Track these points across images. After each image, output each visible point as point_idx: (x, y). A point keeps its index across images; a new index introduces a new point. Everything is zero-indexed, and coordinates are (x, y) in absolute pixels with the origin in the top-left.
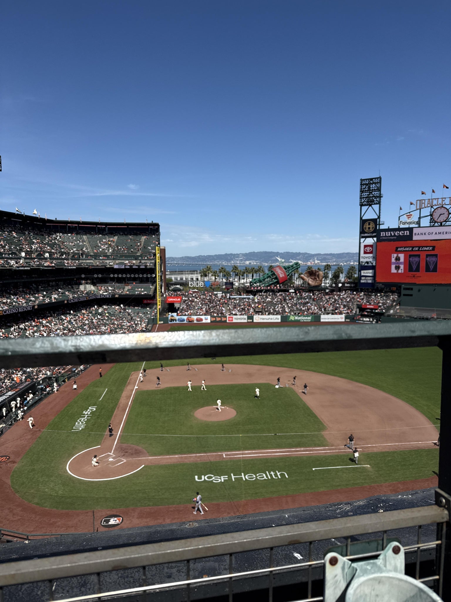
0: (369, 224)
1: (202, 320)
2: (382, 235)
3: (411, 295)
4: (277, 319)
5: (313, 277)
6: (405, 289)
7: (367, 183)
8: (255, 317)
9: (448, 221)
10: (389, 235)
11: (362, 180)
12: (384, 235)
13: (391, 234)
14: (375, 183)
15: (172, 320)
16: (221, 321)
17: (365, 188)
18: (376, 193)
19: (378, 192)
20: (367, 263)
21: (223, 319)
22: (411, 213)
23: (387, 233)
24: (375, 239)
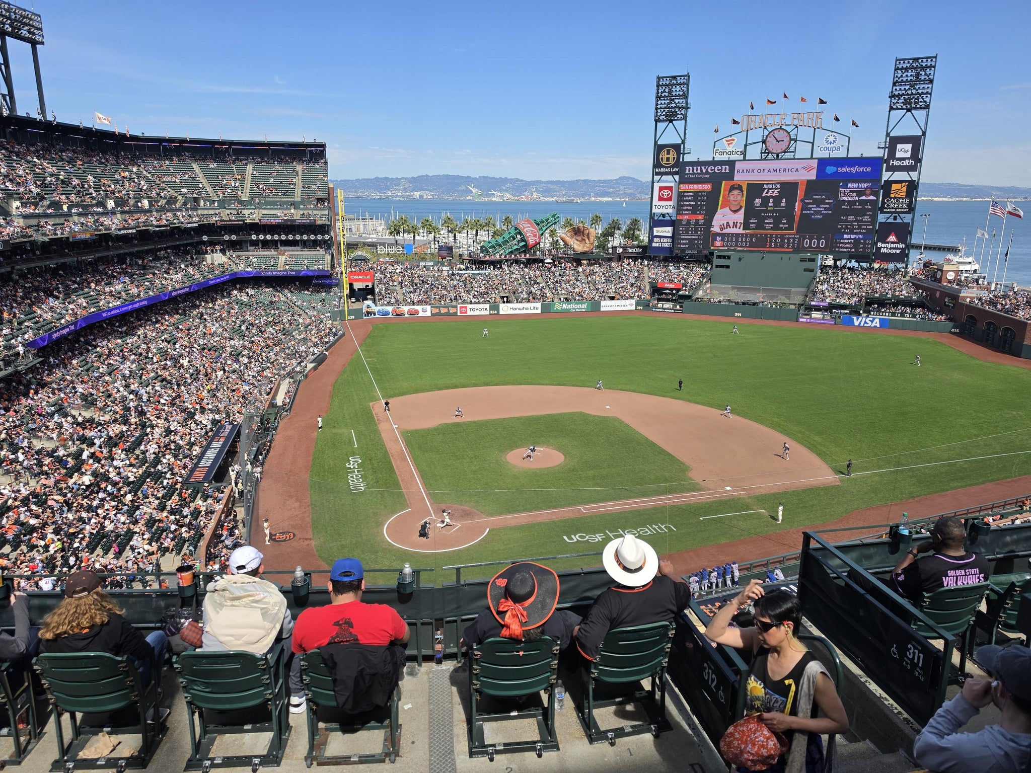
0: (668, 153)
1: (417, 312)
2: (687, 172)
3: (728, 267)
4: (535, 308)
5: (579, 238)
6: (719, 257)
7: (668, 83)
8: (502, 306)
9: (787, 152)
10: (699, 171)
11: (659, 78)
12: (691, 172)
13: (701, 170)
14: (680, 84)
15: (368, 313)
16: (448, 314)
17: (665, 91)
18: (681, 102)
19: (684, 100)
20: (664, 215)
21: (452, 310)
22: (733, 137)
23: (695, 168)
24: (677, 177)
